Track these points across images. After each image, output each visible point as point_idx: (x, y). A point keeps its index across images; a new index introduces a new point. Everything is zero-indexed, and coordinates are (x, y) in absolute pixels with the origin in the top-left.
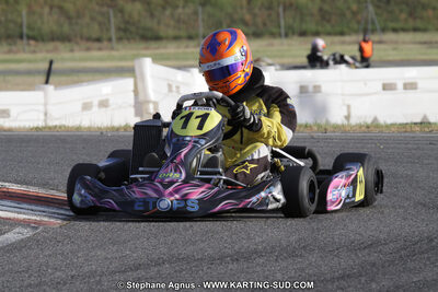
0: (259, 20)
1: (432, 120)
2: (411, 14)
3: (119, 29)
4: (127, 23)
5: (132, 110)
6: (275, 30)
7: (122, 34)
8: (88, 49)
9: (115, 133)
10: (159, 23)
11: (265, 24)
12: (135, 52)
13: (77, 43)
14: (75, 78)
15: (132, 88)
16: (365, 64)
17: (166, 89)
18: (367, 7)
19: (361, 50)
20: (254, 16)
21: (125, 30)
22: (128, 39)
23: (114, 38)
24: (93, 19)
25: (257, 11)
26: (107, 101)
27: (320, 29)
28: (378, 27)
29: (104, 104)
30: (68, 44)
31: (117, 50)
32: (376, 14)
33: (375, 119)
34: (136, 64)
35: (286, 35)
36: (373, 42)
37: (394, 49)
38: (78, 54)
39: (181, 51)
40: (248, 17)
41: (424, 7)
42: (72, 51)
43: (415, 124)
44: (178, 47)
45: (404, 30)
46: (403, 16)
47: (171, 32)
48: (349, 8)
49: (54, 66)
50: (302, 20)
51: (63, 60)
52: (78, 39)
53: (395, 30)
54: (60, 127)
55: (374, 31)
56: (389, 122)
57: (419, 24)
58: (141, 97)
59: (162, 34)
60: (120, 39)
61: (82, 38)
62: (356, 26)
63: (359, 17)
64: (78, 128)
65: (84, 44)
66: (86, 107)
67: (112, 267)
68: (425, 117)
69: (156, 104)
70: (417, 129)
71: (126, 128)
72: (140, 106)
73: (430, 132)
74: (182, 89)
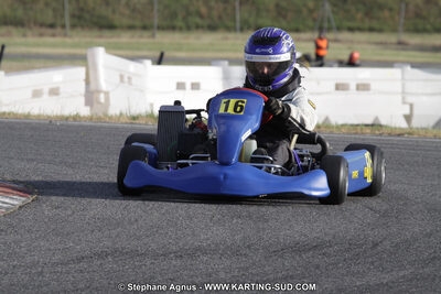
0: (215, 13)
1: (383, 122)
2: (368, 14)
3: (73, 16)
4: (82, 10)
5: (82, 100)
6: (230, 24)
7: (76, 21)
8: (41, 35)
9: (65, 123)
10: (114, 12)
11: (220, 17)
12: (88, 40)
13: (30, 28)
14: (27, 64)
15: (83, 76)
16: (319, 63)
17: (118, 78)
18: (323, 6)
20: (210, 9)
21: (80, 18)
22: (82, 27)
24: (47, 4)
25: (213, 4)
26: (58, 89)
28: (334, 24)
29: (54, 92)
30: (21, 30)
31: (70, 37)
32: (333, 12)
33: (327, 119)
34: (89, 52)
35: (242, 30)
36: (329, 40)
37: (349, 48)
38: (31, 40)
39: (135, 40)
40: (204, 10)
41: (381, 7)
42: (24, 35)
43: (367, 125)
44: (133, 37)
45: (360, 29)
46: (359, 15)
47: (126, 21)
48: (305, 5)
49: (6, 51)
50: (258, 14)
51: (16, 44)
52: (32, 25)
53: (351, 29)
54: (9, 114)
55: (329, 29)
56: (340, 122)
57: (375, 24)
58: (92, 87)
59: (117, 23)
60: (73, 26)
61: (36, 23)
62: (310, 23)
63: (315, 15)
64: (28, 116)
65: (37, 30)
66: (37, 94)
68: (377, 118)
69: (107, 94)
70: (368, 131)
71: (76, 117)
72: (91, 96)
73: (381, 135)
74: (134, 81)
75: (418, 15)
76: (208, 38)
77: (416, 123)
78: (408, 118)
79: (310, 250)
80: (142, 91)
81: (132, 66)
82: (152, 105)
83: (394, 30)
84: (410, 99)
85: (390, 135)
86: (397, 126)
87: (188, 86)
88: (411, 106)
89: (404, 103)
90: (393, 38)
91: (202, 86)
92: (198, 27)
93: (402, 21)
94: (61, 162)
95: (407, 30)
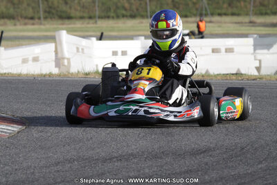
0: (134, 7)
1: (243, 72)
2: (230, 5)
3: (45, 12)
4: (50, 7)
5: (54, 63)
6: (144, 14)
7: (47, 14)
8: (26, 24)
9: (44, 78)
10: (70, 8)
11: (137, 10)
12: (55, 26)
13: (19, 20)
14: (17, 43)
15: (54, 49)
16: (201, 36)
17: (75, 50)
19: (198, 27)
20: (131, 4)
21: (49, 12)
22: (51, 18)
23: (42, 17)
24: (28, 5)
25: (133, 1)
26: (38, 57)
28: (209, 13)
29: (36, 59)
30: (12, 21)
31: (44, 25)
32: (208, 4)
33: (207, 71)
34: (57, 34)
36: (206, 22)
37: (219, 26)
38: (19, 27)
39: (83, 26)
40: (127, 5)
42: (15, 25)
43: (233, 74)
44: (83, 24)
45: (225, 14)
46: (225, 5)
47: (78, 14)
49: (4, 34)
51: (10, 31)
53: (220, 15)
54: (8, 74)
55: (206, 15)
56: (216, 73)
57: (235, 10)
58: (59, 55)
59: (72, 15)
60: (45, 18)
61: (21, 17)
62: (195, 12)
63: (197, 6)
64: (19, 75)
65: (23, 21)
66: (25, 61)
67: (41, 164)
68: (239, 70)
69: (69, 59)
70: (234, 77)
71: (50, 75)
72: (58, 61)
73: (242, 80)
74: (85, 50)
75: (262, 4)
76: (131, 23)
77: (264, 72)
78: (258, 69)
79: (201, 153)
80: (91, 57)
81: (84, 42)
82: (97, 66)
83: (247, 14)
84: (259, 57)
85: (248, 80)
86: (252, 74)
88: (260, 61)
89: (255, 59)
90: (246, 19)
91: (128, 53)
92: (124, 16)
93: (252, 8)
94: (42, 103)
95: (256, 14)
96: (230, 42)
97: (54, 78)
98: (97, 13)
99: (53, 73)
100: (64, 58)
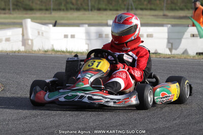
0: (79, 3)
1: (159, 51)
2: (149, 2)
3: (14, 4)
4: (18, 2)
5: (21, 43)
6: (86, 7)
7: (15, 7)
9: (14, 54)
10: (32, 2)
11: (81, 5)
12: (21, 15)
15: (21, 33)
17: (37, 34)
21: (17, 5)
22: (18, 10)
26: (9, 38)
27: (107, 7)
28: (134, 8)
29: (8, 40)
31: (13, 14)
32: (133, 1)
34: (23, 21)
35: (91, 10)
39: (42, 15)
40: (74, 1)
45: (146, 9)
46: (145, 3)
47: (38, 7)
50: (99, 3)
53: (142, 9)
55: (132, 9)
57: (153, 7)
58: (25, 37)
59: (34, 7)
60: (14, 9)
62: (123, 7)
63: (125, 3)
67: (14, 118)
68: (156, 50)
69: (32, 40)
71: (19, 52)
72: (24, 42)
73: (160, 58)
74: (44, 34)
75: (172, 3)
76: (76, 14)
77: (174, 52)
80: (48, 39)
81: (43, 28)
82: (53, 45)
83: (162, 9)
84: (171, 41)
85: (164, 58)
86: (167, 53)
87: (69, 36)
88: (172, 44)
89: (169, 43)
90: (161, 13)
91: (76, 36)
92: (71, 9)
93: (165, 5)
94: (14, 72)
95: (168, 9)
96: (150, 30)
97: (22, 54)
98: (52, 7)
99: (21, 50)
100: (28, 39)
